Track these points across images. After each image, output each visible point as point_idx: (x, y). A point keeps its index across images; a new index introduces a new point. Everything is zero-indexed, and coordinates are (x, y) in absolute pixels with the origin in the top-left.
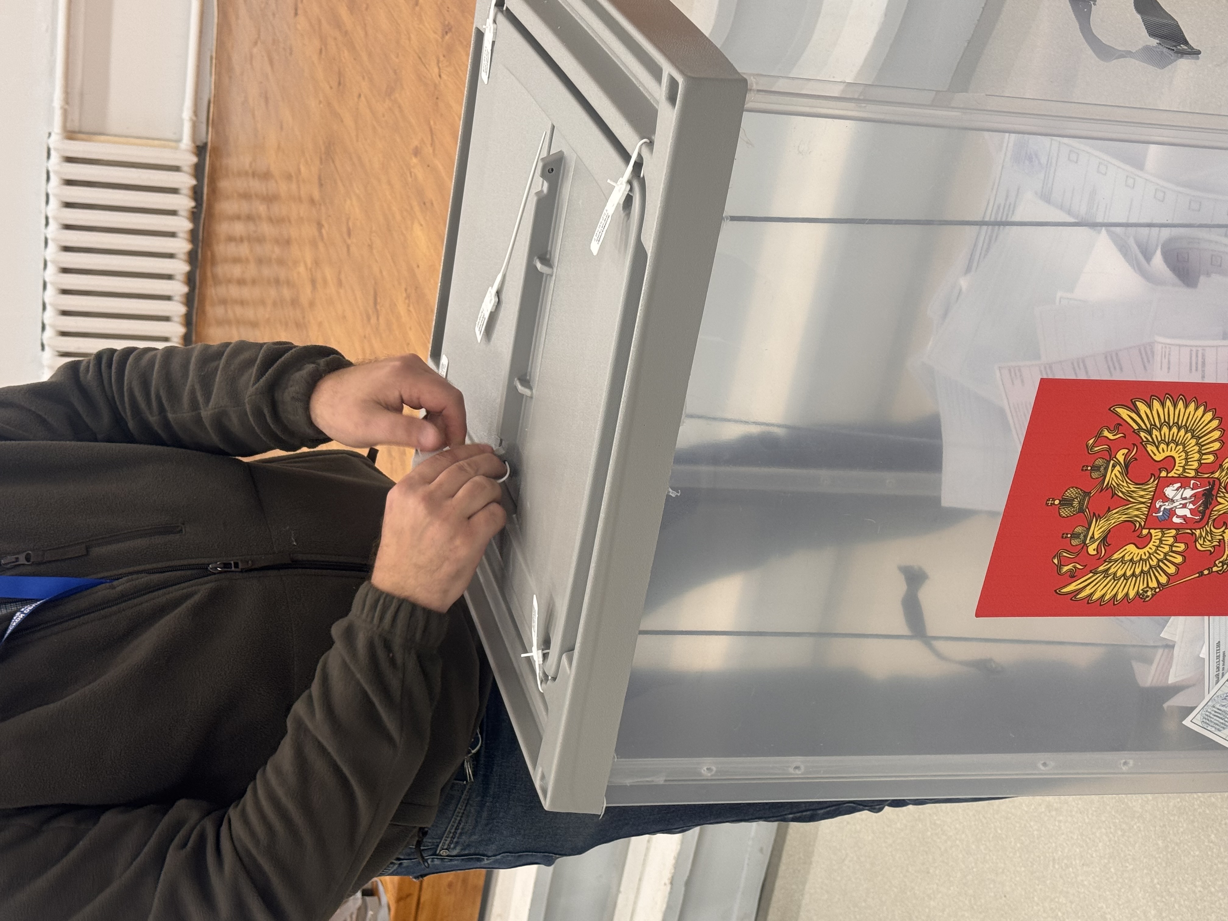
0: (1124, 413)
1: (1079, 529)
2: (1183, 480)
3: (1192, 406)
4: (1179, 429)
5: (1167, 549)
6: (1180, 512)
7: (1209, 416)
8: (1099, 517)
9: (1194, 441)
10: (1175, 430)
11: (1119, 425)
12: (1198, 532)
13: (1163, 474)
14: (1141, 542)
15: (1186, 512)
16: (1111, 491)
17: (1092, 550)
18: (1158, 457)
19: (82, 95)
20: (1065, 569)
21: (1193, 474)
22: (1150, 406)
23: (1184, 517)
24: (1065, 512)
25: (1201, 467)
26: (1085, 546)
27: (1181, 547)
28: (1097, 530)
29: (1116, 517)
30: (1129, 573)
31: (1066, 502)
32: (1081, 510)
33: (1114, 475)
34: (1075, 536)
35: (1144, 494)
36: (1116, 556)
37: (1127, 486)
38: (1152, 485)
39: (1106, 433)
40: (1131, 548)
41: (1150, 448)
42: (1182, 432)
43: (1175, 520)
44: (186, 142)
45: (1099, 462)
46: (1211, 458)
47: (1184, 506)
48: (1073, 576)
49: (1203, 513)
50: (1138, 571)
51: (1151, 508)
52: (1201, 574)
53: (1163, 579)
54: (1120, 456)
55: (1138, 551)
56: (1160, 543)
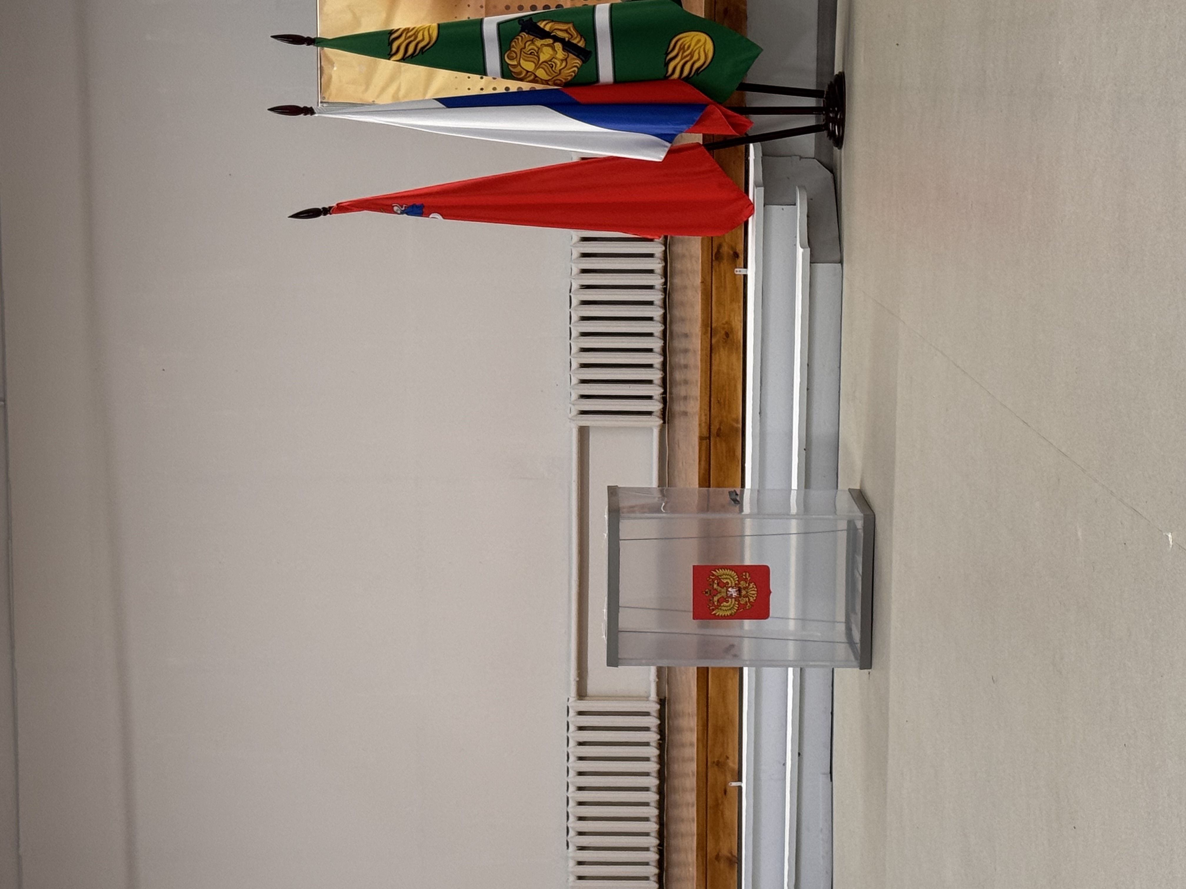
0: (713, 572)
1: (711, 599)
3: (729, 570)
5: (734, 603)
7: (733, 572)
9: (732, 578)
10: (726, 576)
12: (740, 599)
13: (727, 586)
16: (716, 590)
18: (725, 582)
20: (711, 608)
21: (734, 585)
22: (719, 571)
36: (722, 605)
39: (711, 577)
40: (725, 603)
41: (722, 580)
42: (728, 576)
45: (711, 583)
46: (737, 582)
49: (739, 595)
50: (728, 609)
52: (744, 609)
53: (735, 611)
56: (731, 602)
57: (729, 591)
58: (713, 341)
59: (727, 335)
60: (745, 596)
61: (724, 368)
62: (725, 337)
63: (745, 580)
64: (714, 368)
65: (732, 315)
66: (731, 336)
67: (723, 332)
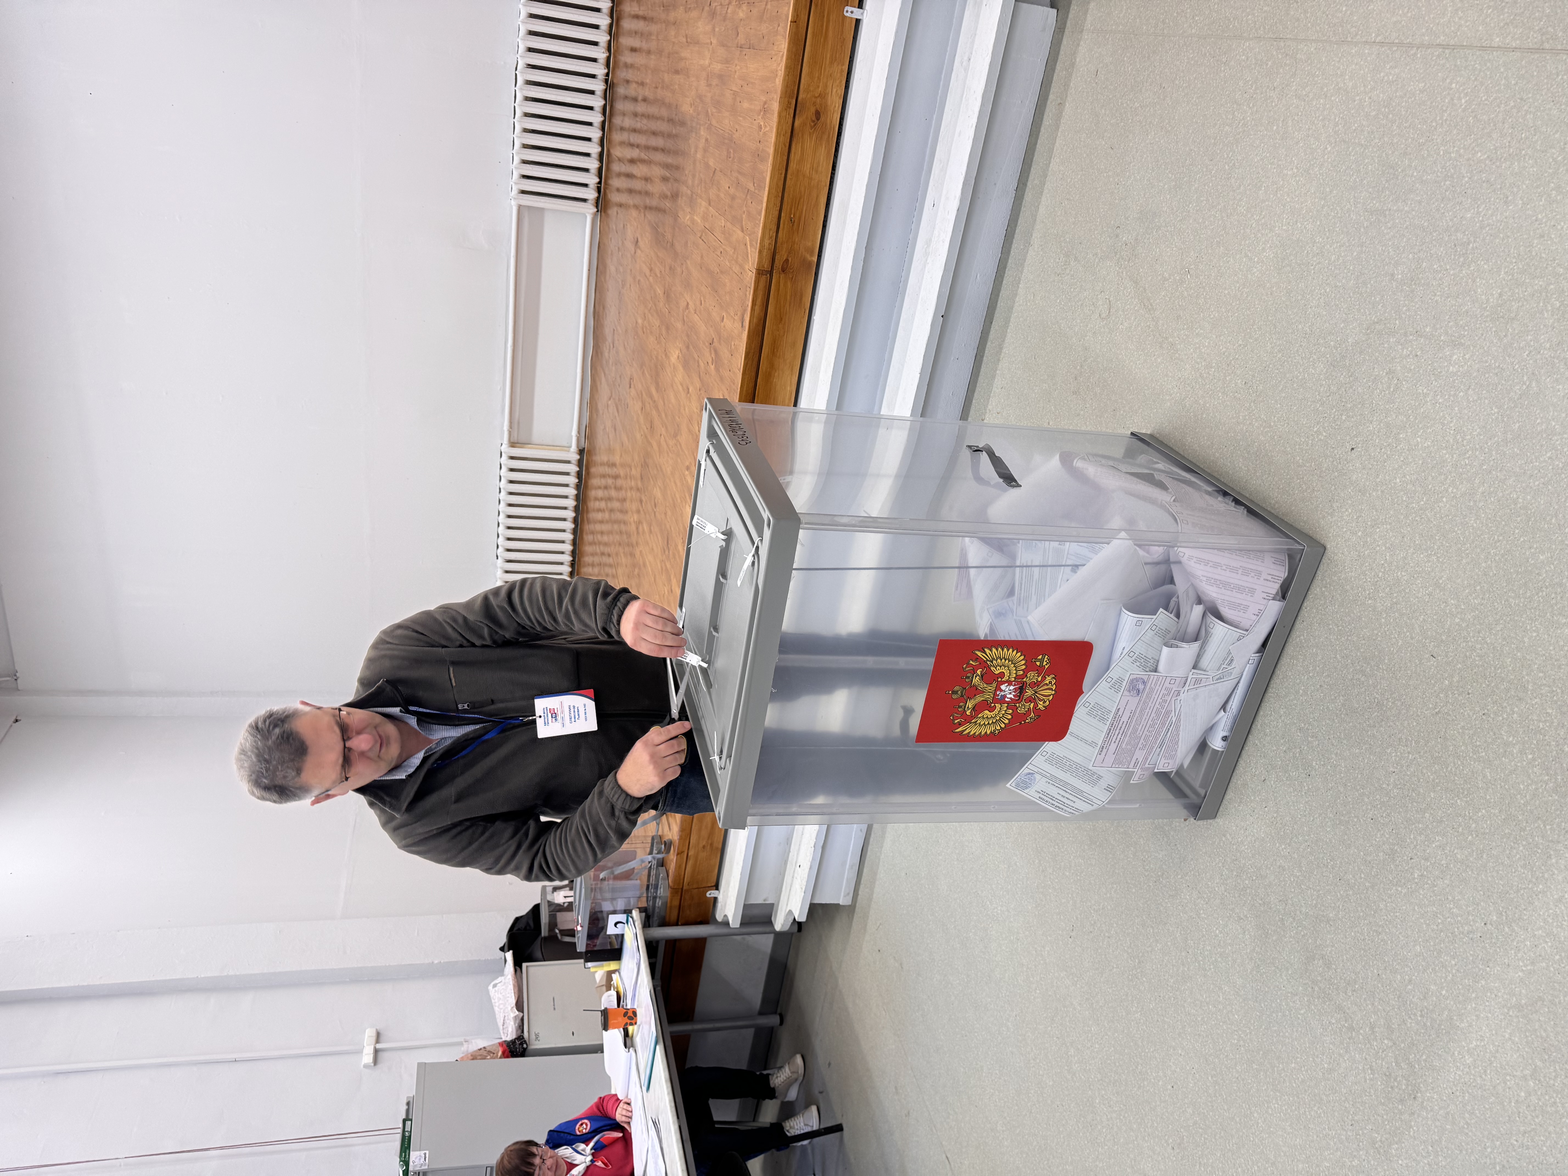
0: (979, 653)
1: (961, 704)
2: (1009, 683)
3: (1011, 650)
4: (1005, 660)
5: (1003, 712)
6: (1008, 696)
7: (1019, 654)
8: (970, 699)
9: (1013, 665)
10: (1003, 660)
11: (977, 658)
12: (1018, 705)
13: (1000, 680)
14: (991, 709)
15: (1012, 696)
16: (975, 688)
17: (968, 713)
18: (997, 672)
19: (519, 423)
20: (956, 721)
21: (1013, 679)
22: (991, 651)
23: (1011, 698)
24: (955, 697)
25: (1017, 677)
26: (965, 711)
27: (1011, 711)
28: (970, 704)
29: (979, 699)
30: (986, 723)
31: (955, 692)
32: (962, 696)
33: (976, 680)
34: (961, 707)
35: (991, 688)
36: (979, 716)
37: (982, 685)
38: (994, 685)
39: (971, 662)
40: (987, 712)
41: (992, 668)
42: (1007, 661)
43: (1007, 699)
44: (574, 448)
45: (969, 675)
46: (1021, 673)
47: (1010, 693)
48: (960, 725)
49: (1019, 696)
50: (990, 722)
51: (995, 694)
52: (1021, 723)
53: (1003, 726)
54: (979, 672)
55: (989, 713)
56: (1000, 710)
57: (1001, 690)
58: (797, 123)
59: (818, 114)
60: (1030, 700)
61: (807, 168)
62: (814, 118)
63: (1039, 670)
64: (793, 166)
65: (830, 84)
66: (822, 119)
67: (813, 110)
